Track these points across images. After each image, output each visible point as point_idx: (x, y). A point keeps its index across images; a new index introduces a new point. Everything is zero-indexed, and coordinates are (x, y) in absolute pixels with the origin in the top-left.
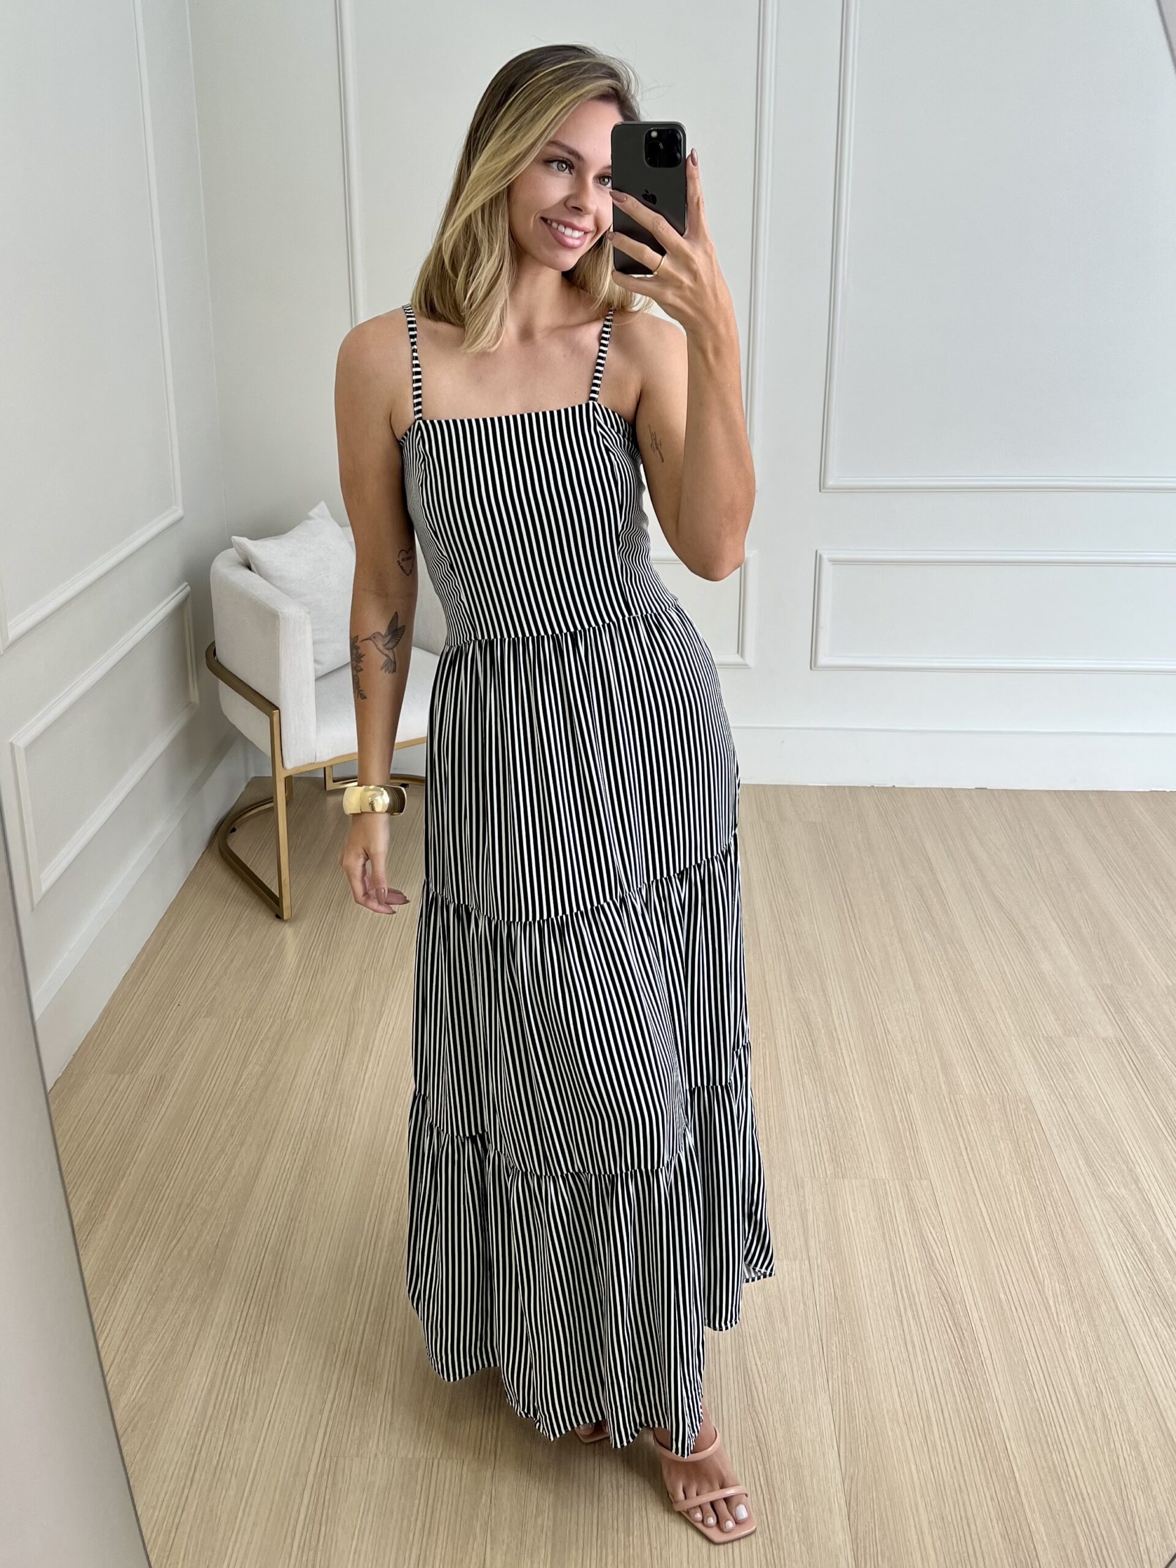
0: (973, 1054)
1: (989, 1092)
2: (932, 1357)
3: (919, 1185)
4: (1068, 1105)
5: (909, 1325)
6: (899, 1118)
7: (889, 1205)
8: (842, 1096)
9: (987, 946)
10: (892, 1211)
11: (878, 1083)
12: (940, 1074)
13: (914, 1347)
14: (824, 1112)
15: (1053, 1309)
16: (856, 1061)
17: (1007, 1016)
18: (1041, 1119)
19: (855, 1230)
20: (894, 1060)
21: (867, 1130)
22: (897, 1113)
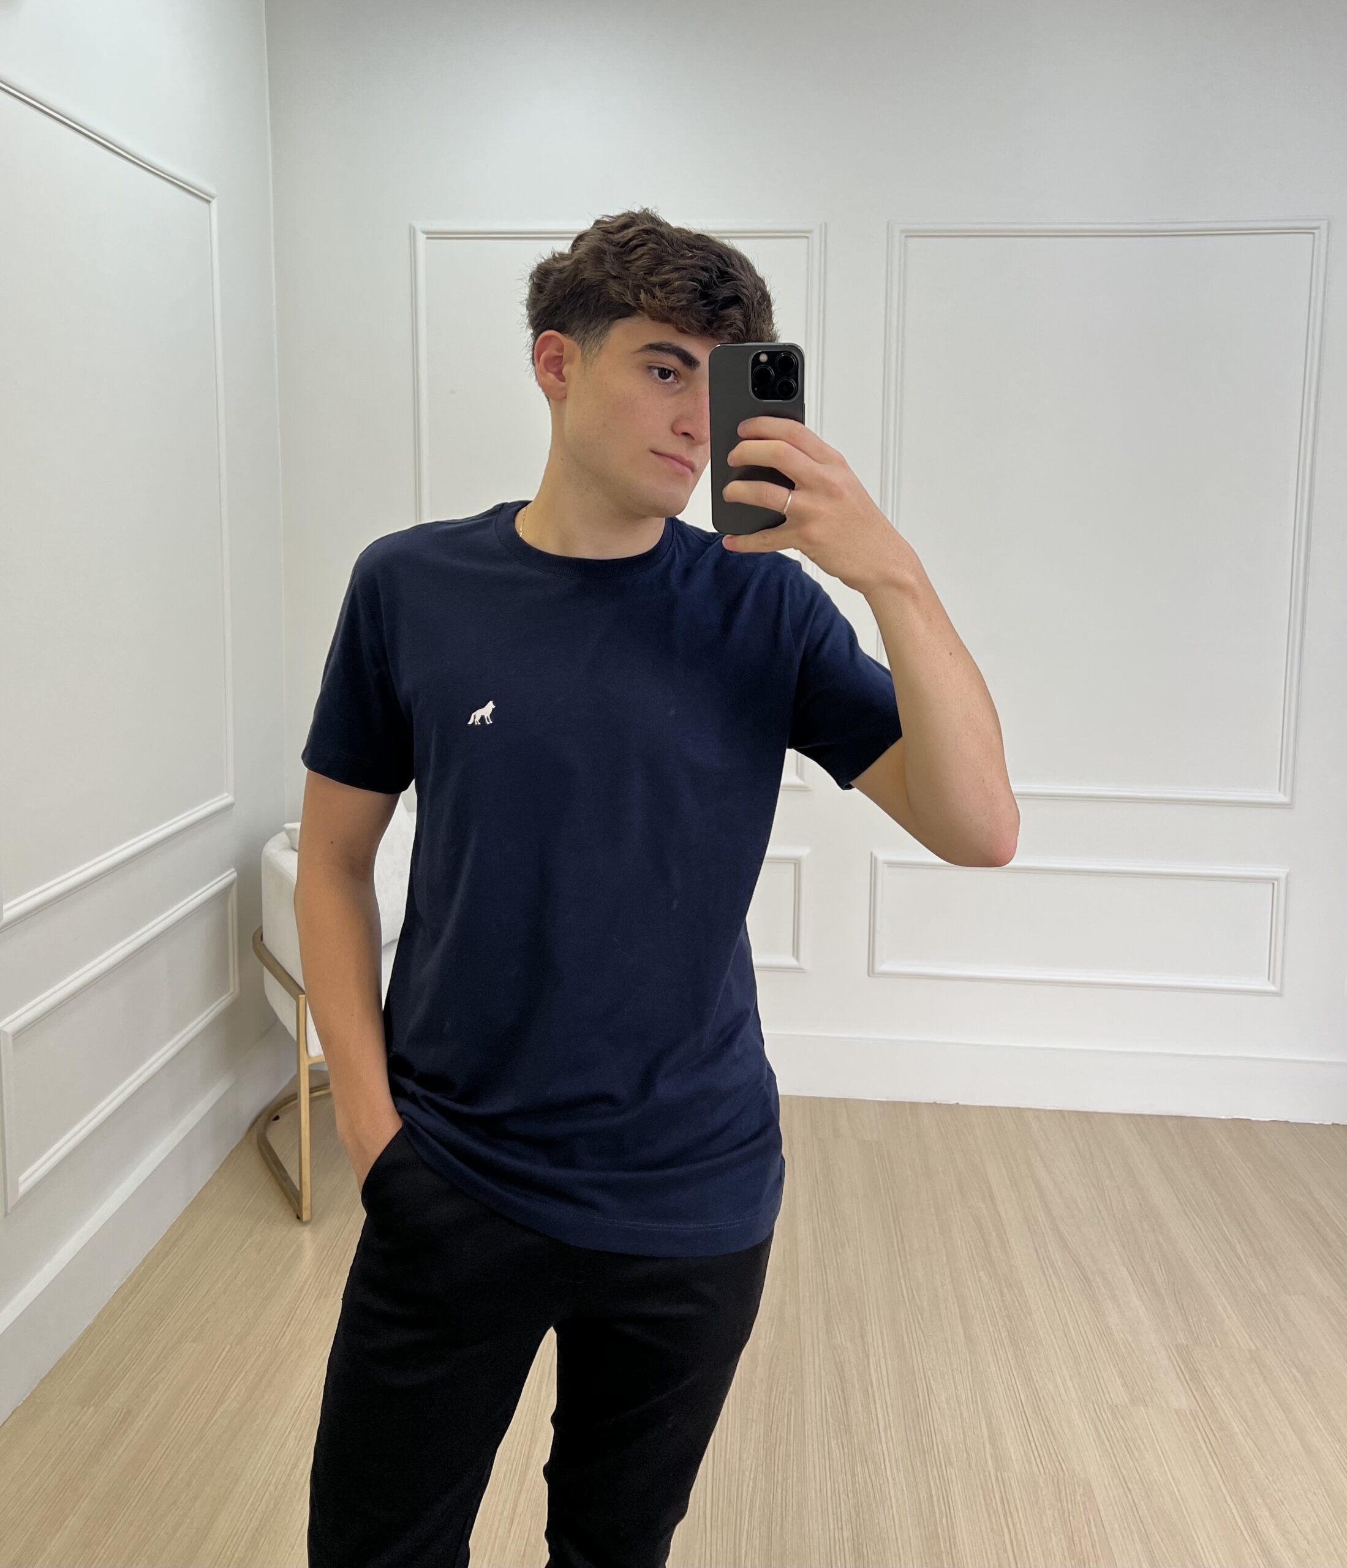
0: (1026, 1422)
1: (1042, 1470)
4: (1133, 1490)
6: (935, 1499)
8: (871, 1466)
9: (1049, 1293)
12: (987, 1445)
14: (850, 1488)
16: (892, 1425)
17: (1067, 1377)
18: (1101, 1508)
20: (936, 1425)
21: (898, 1512)
22: (934, 1493)
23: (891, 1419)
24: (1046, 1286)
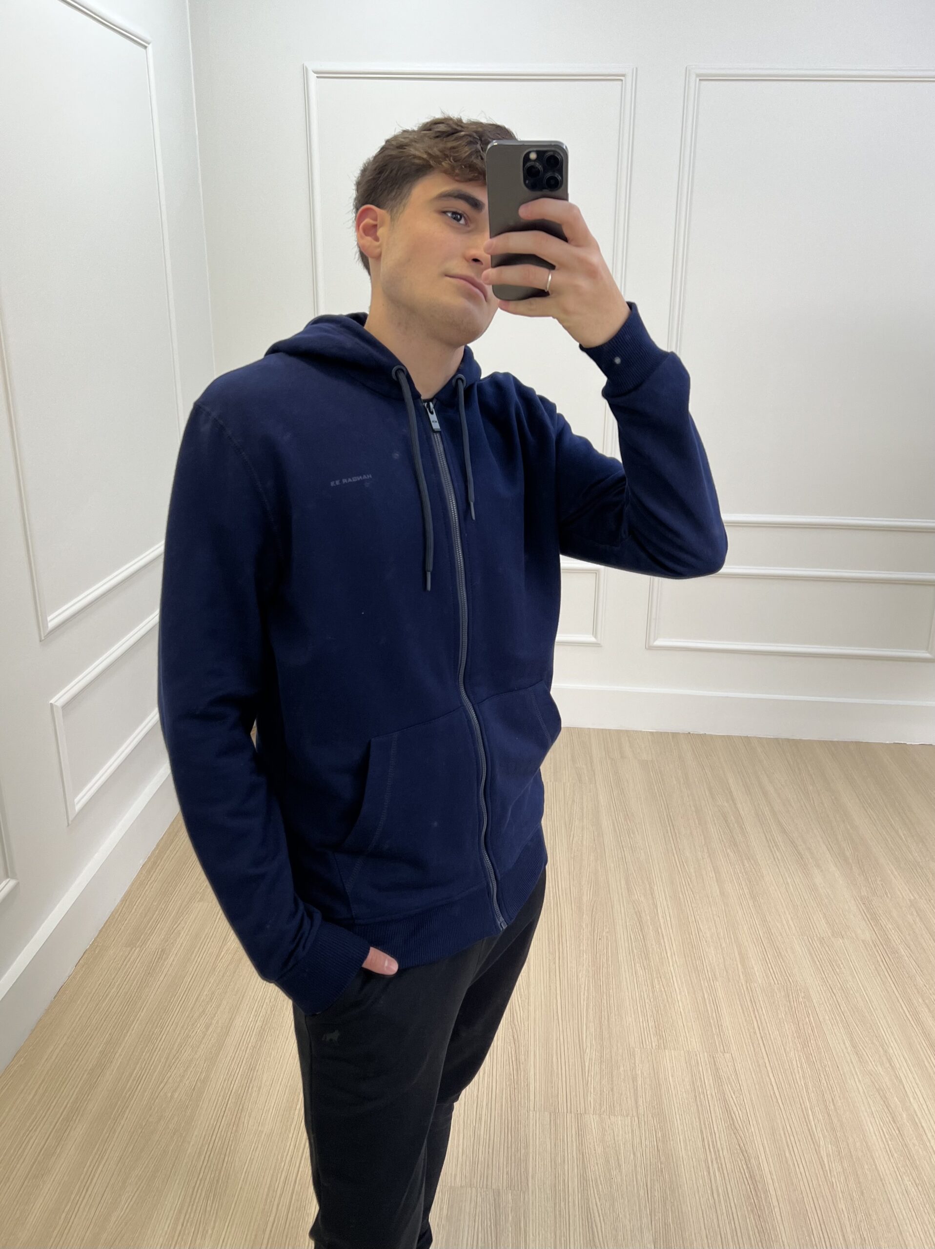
0: (764, 950)
1: (776, 982)
2: (733, 1205)
3: (723, 1057)
4: (837, 995)
5: (715, 1176)
6: (707, 1001)
7: (699, 1073)
9: (774, 862)
10: (702, 1079)
11: (692, 972)
12: (739, 966)
13: (718, 1195)
14: (651, 995)
15: (827, 1166)
16: (676, 954)
17: (789, 919)
18: (816, 1005)
19: (673, 1092)
20: (705, 953)
21: (683, 1010)
22: (706, 997)
23: (675, 950)
24: (772, 858)
